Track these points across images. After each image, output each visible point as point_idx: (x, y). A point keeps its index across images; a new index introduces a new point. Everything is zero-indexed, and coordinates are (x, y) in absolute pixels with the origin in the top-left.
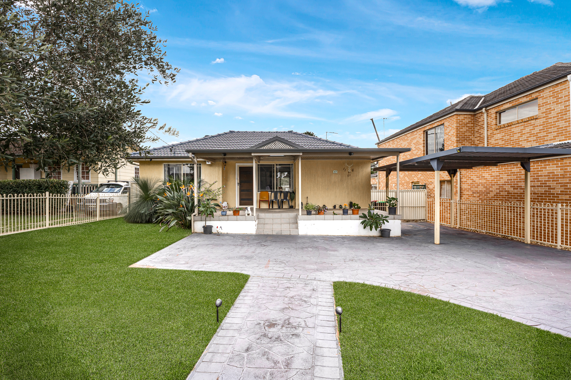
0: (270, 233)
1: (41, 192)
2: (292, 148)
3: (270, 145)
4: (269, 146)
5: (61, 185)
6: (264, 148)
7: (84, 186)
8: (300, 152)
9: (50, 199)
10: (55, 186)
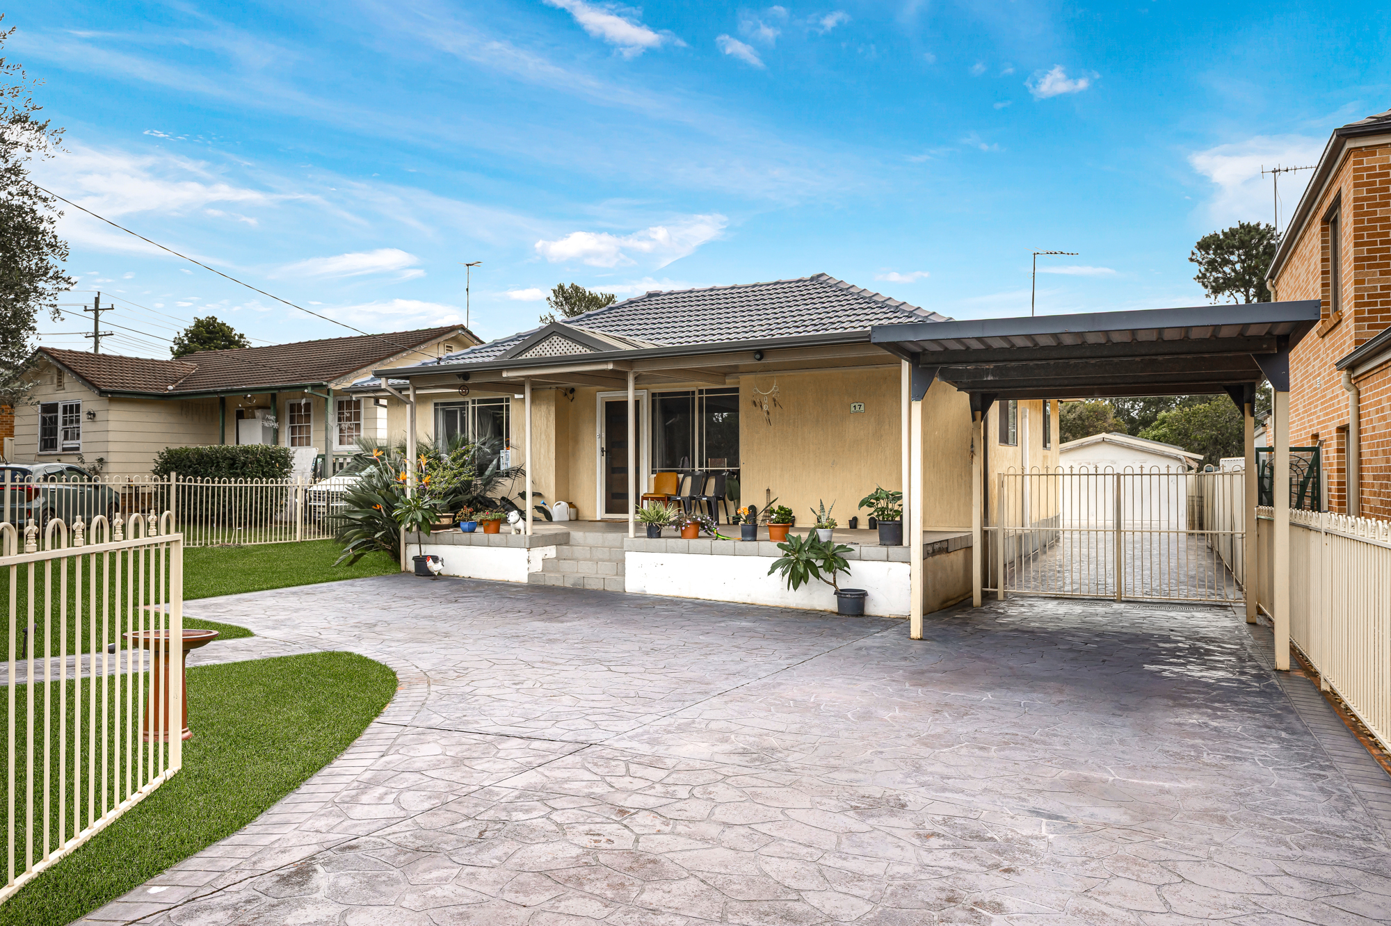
0: (559, 583)
1: (236, 473)
2: (588, 352)
3: (541, 346)
4: (538, 348)
5: (271, 458)
6: (529, 356)
7: (341, 460)
8: (606, 362)
9: (178, 487)
10: (258, 461)
